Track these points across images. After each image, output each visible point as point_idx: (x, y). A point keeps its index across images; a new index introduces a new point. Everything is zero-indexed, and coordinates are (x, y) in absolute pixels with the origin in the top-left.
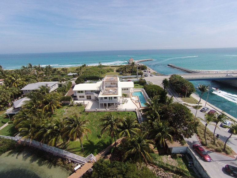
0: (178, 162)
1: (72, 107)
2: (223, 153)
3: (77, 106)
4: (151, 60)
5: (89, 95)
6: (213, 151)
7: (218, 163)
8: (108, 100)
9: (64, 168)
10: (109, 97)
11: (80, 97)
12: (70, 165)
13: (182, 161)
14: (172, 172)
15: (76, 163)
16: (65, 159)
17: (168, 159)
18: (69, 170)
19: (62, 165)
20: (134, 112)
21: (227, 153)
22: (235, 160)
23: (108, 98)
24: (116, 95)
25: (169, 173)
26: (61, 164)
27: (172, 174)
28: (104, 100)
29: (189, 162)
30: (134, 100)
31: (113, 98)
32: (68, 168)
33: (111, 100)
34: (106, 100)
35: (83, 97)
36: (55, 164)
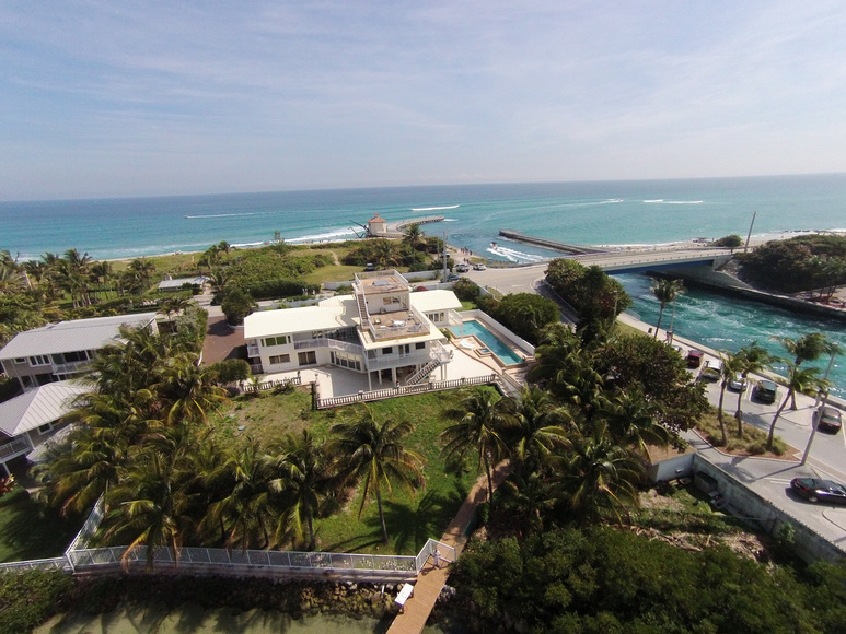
0: (681, 501)
1: (257, 400)
2: (768, 454)
3: (275, 393)
4: (438, 221)
5: (307, 349)
6: (745, 456)
7: (769, 481)
8: (395, 355)
9: (341, 616)
10: (401, 347)
11: (273, 360)
12: (359, 598)
13: (689, 497)
14: (683, 532)
15: (379, 586)
16: (331, 585)
17: (653, 499)
18: (365, 617)
19: (325, 607)
20: (490, 385)
21: (777, 453)
22: (801, 464)
23: (395, 351)
24: (424, 334)
25: (676, 535)
26: (321, 605)
27: (684, 535)
28: (381, 357)
29: (711, 495)
30: (469, 349)
31: (412, 348)
32: (357, 610)
33: (405, 354)
34: (388, 357)
35: (285, 358)
36: (296, 613)
